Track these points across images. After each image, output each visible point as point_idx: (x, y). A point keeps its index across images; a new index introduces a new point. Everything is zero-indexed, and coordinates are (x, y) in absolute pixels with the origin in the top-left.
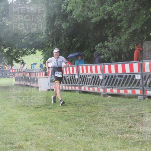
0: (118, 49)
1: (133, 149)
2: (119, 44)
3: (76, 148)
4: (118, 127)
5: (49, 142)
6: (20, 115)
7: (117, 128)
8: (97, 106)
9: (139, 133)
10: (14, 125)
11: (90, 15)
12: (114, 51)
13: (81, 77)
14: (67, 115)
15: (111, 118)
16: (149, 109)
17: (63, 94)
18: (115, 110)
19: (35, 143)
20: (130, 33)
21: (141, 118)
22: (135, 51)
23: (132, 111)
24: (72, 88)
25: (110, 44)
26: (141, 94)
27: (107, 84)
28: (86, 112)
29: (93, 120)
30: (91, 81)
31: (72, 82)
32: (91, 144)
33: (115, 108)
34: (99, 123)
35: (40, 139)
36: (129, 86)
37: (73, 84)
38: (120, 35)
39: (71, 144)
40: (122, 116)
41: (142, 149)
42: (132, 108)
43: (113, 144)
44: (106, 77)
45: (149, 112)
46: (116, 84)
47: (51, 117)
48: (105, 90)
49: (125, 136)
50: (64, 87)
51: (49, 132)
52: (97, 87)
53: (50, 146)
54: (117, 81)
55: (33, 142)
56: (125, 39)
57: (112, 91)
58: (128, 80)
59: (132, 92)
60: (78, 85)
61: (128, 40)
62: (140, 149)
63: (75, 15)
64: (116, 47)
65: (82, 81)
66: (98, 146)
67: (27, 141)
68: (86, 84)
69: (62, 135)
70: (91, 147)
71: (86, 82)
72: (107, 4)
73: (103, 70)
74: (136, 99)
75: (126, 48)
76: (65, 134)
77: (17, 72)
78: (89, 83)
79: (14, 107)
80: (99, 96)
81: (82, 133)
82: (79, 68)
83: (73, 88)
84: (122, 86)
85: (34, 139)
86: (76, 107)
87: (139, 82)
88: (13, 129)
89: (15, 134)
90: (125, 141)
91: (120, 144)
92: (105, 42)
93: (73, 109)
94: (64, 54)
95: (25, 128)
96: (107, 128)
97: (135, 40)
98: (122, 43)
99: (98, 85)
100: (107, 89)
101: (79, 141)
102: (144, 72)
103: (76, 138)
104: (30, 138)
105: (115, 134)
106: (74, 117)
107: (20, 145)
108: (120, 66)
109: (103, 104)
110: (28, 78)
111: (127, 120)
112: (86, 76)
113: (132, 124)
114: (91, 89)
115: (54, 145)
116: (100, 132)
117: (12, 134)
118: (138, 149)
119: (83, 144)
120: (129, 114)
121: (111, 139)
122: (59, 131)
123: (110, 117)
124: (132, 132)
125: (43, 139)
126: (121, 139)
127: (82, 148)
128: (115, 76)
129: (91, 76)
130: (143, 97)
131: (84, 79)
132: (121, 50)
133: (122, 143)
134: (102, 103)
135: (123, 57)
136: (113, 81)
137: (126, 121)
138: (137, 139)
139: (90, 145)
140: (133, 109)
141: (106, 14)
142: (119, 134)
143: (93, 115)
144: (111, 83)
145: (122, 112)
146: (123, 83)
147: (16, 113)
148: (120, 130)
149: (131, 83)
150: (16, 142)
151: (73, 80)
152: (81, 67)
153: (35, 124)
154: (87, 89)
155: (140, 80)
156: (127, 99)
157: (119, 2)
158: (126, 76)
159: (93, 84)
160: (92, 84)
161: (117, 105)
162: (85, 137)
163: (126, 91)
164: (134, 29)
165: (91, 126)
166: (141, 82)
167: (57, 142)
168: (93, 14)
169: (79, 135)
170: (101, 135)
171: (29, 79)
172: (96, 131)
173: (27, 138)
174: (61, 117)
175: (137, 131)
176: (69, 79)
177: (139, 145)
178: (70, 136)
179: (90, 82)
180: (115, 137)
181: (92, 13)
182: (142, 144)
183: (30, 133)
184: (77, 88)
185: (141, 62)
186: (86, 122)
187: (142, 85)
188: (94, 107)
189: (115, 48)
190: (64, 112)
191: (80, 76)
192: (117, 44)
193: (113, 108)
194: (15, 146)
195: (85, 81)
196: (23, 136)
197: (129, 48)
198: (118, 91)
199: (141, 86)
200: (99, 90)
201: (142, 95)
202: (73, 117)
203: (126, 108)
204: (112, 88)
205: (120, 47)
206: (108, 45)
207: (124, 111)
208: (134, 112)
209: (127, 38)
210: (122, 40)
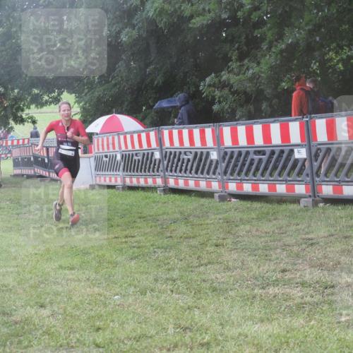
0: (254, 89)
1: (290, 321)
2: (255, 78)
3: (156, 322)
4: (255, 271)
5: (94, 309)
6: (25, 245)
7: (252, 273)
8: (207, 221)
9: (303, 284)
10: (12, 269)
11: (187, 9)
12: (245, 93)
13: (168, 154)
14: (135, 244)
15: (239, 250)
16: (327, 229)
17: (126, 195)
18: (248, 232)
19: (61, 311)
20: (282, 51)
21: (307, 249)
22: (294, 94)
23: (288, 233)
24: (146, 181)
25: (233, 79)
26: (308, 194)
27: (229, 172)
28: (181, 237)
29: (196, 256)
30: (190, 164)
31: (145, 168)
32: (192, 312)
33: (248, 227)
34: (209, 263)
35: (74, 303)
36: (280, 175)
37: (149, 171)
38: (257, 56)
39: (146, 314)
40: (265, 246)
41: (310, 321)
42: (287, 226)
43: (243, 312)
44: (226, 155)
45: (326, 235)
46: (249, 170)
47: (97, 250)
48: (224, 185)
49: (271, 293)
50: (128, 180)
51: (94, 286)
52: (206, 178)
53: (96, 318)
54: (251, 164)
55: (56, 309)
56: (268, 66)
57: (240, 187)
58: (278, 161)
59: (288, 189)
60: (162, 174)
61: (276, 68)
62: (307, 322)
63: (150, 10)
64: (248, 85)
65: (170, 164)
66: (209, 316)
67: (42, 306)
68: (180, 171)
69: (123, 293)
70: (192, 319)
71: (178, 168)
73: (218, 139)
74: (295, 205)
75: (273, 86)
76: (132, 289)
77: (18, 146)
78: (186, 169)
79: (11, 228)
80: (210, 200)
81: (171, 287)
82: (163, 135)
83: (150, 181)
84: (262, 175)
85: (59, 303)
86: (155, 226)
87: (304, 165)
88: (10, 281)
89: (13, 291)
90: (271, 304)
91: (260, 309)
92: (223, 72)
93: (149, 230)
94: (126, 103)
95: (37, 276)
96: (229, 273)
97: (293, 67)
98: (263, 75)
99: (208, 173)
100: (230, 184)
101: (163, 305)
102: (313, 143)
103: (158, 297)
104: (48, 300)
105: (247, 287)
106: (152, 248)
107: (26, 316)
108: (258, 129)
109: (220, 219)
110: (43, 160)
111: (276, 254)
112: (180, 153)
113: (288, 263)
114: (192, 184)
115: (105, 314)
116: (213, 283)
117: (7, 291)
118: (302, 322)
119: (175, 312)
120: (280, 241)
121: (238, 298)
122: (116, 284)
123: (235, 249)
124: (288, 283)
125: (79, 303)
126: (262, 299)
127: (171, 320)
128: (248, 153)
129: (191, 152)
130: (313, 200)
131: (176, 160)
132: (260, 92)
133: (264, 307)
134: (218, 216)
135: (264, 106)
136: (243, 165)
138: (300, 299)
139: (190, 313)
140: (291, 229)
141: (225, 8)
142: (257, 288)
143: (197, 243)
144: (238, 168)
145: (263, 235)
146: (266, 169)
147: (16, 241)
148: (260, 279)
149: (284, 167)
150: (15, 310)
151: (148, 162)
152: (166, 133)
153: (61, 267)
154: (181, 184)
155: (305, 160)
156: (276, 206)
158: (273, 153)
159: (196, 173)
160: (193, 172)
161: (253, 219)
162: (177, 296)
163: (272, 188)
164: (290, 42)
165: (190, 269)
166: (307, 164)
167: (113, 308)
168: (194, 7)
169: (164, 291)
170: (214, 290)
171: (46, 161)
172: (204, 281)
173: (42, 301)
174: (121, 250)
175: (298, 280)
176: (139, 160)
177: (304, 313)
178: (143, 293)
179: (189, 167)
180: (247, 295)
181: (192, 5)
182: (310, 311)
183: (50, 288)
184: (159, 181)
185: (307, 119)
186: (181, 260)
187: (309, 172)
188: (198, 225)
189: (246, 88)
190: (129, 239)
191: (166, 152)
192: (251, 79)
193: (242, 227)
194: (13, 318)
195: (177, 166)
196: (32, 296)
197: (279, 87)
198: (255, 187)
199: (307, 175)
200: (209, 185)
201: (310, 196)
202: (149, 249)
203: (274, 226)
204: (241, 180)
205: (258, 85)
206: (229, 79)
207: (269, 233)
208: (292, 236)
209: (274, 63)
210: (262, 68)
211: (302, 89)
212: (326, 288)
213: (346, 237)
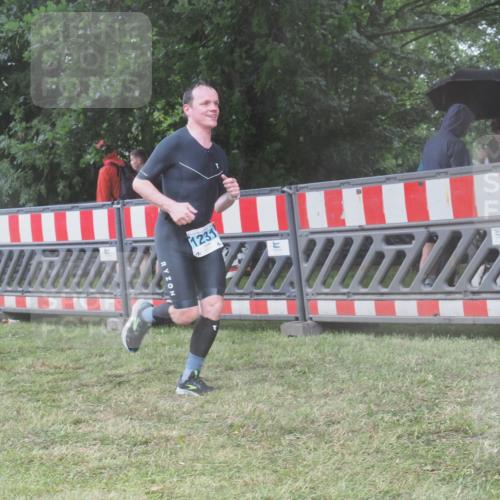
0: (46, 162)
1: (80, 494)
2: (47, 147)
4: (36, 422)
7: (31, 426)
9: (103, 441)
12: (34, 167)
15: (14, 394)
16: (143, 361)
18: (29, 367)
20: (85, 111)
21: (113, 391)
22: (102, 171)
23: (87, 368)
25: (16, 148)
26: (118, 312)
27: (6, 280)
33: (29, 360)
38: (51, 114)
40: (50, 388)
41: (109, 492)
42: (87, 358)
43: (13, 482)
44: (2, 256)
45: (141, 369)
46: (34, 277)
49: (55, 454)
54: (38, 269)
56: (67, 129)
57: (21, 302)
59: (90, 305)
61: (77, 133)
62: (104, 494)
64: (37, 156)
72: (8, 10)
74: (101, 328)
75: (73, 159)
84: (54, 285)
87: (113, 268)
90: (55, 471)
91: (38, 478)
97: (102, 132)
100: (6, 298)
102: (127, 240)
105: (23, 446)
108: (48, 219)
111: (68, 398)
113: (84, 411)
118: (96, 492)
120: (75, 379)
121: (7, 463)
123: (11, 392)
124: (81, 439)
126: (41, 464)
128: (33, 253)
132: (54, 167)
133: (44, 475)
135: (61, 187)
136: (27, 270)
137: (65, 401)
138: (97, 462)
140: (90, 362)
142: (37, 448)
144: (19, 276)
145: (51, 371)
146: (59, 276)
148: (42, 434)
155: (115, 263)
156: (71, 330)
157: (46, 7)
158: (69, 253)
161: (38, 348)
175: (97, 435)
177: (100, 482)
180: (21, 458)
182: (110, 477)
185: (119, 206)
187: (121, 281)
189: (35, 160)
192: (41, 149)
193: (21, 360)
197: (82, 161)
198: (43, 302)
199: (118, 285)
201: (121, 315)
203: (67, 357)
204: (22, 292)
205: (51, 157)
206: (9, 147)
207: (60, 368)
208: (92, 372)
209: (74, 127)
210: (57, 133)
211: (112, 164)
212: (135, 445)
213: (169, 373)
